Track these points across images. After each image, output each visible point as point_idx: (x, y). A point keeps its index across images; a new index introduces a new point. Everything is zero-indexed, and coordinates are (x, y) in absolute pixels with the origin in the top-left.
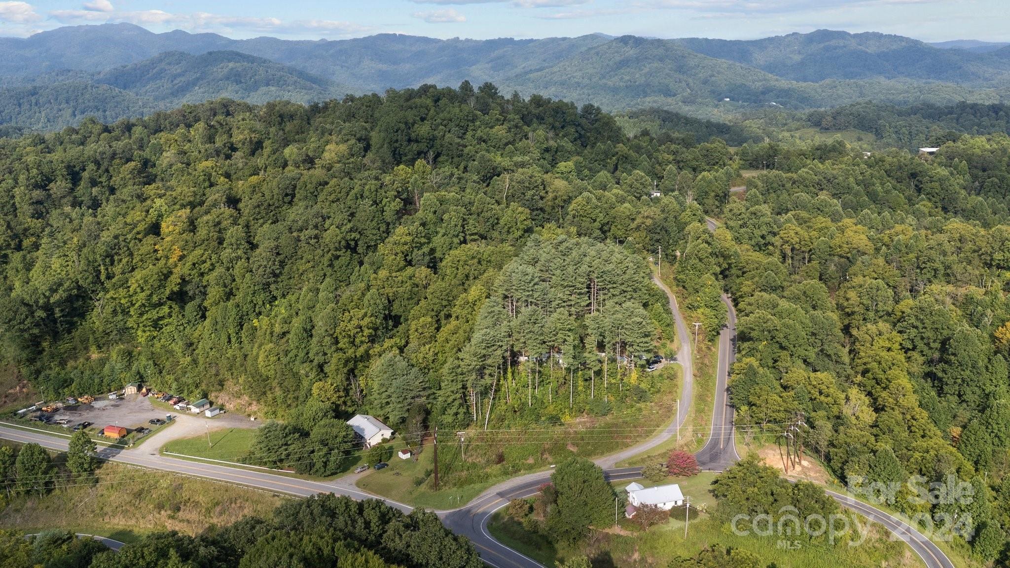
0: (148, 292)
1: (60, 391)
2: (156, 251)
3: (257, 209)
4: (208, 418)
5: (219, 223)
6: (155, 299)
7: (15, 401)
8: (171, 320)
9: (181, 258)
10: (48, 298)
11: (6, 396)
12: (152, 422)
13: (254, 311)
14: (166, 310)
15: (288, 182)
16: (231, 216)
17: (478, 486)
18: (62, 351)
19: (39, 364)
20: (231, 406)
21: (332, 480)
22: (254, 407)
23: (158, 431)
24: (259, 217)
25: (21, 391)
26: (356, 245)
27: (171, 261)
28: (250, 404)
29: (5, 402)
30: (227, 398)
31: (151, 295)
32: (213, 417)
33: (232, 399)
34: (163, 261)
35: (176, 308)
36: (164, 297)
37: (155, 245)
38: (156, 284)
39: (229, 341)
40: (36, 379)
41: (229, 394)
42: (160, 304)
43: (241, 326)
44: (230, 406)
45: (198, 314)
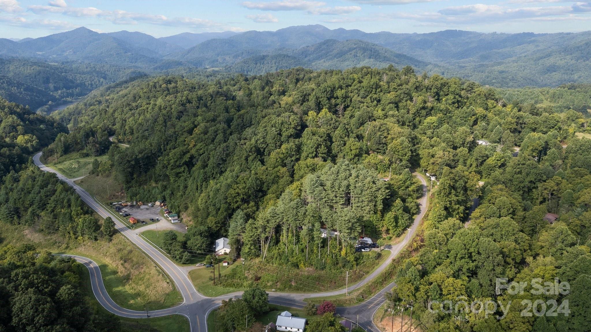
0: (176, 160)
1: (133, 198)
2: (185, 141)
4: (172, 223)
5: (216, 131)
6: (178, 163)
7: (117, 198)
8: (184, 174)
9: (195, 146)
10: (137, 156)
11: (114, 196)
12: (150, 219)
13: (212, 176)
14: (182, 169)
17: (231, 289)
18: (141, 180)
19: (131, 184)
21: (183, 266)
23: (150, 224)
25: (121, 195)
26: (264, 151)
27: (190, 146)
28: (190, 221)
29: (113, 198)
30: (185, 216)
31: (176, 161)
32: (174, 224)
34: (186, 146)
35: (187, 169)
36: (182, 163)
37: (186, 138)
38: (179, 156)
39: (197, 189)
40: (127, 190)
42: (179, 166)
44: (184, 220)
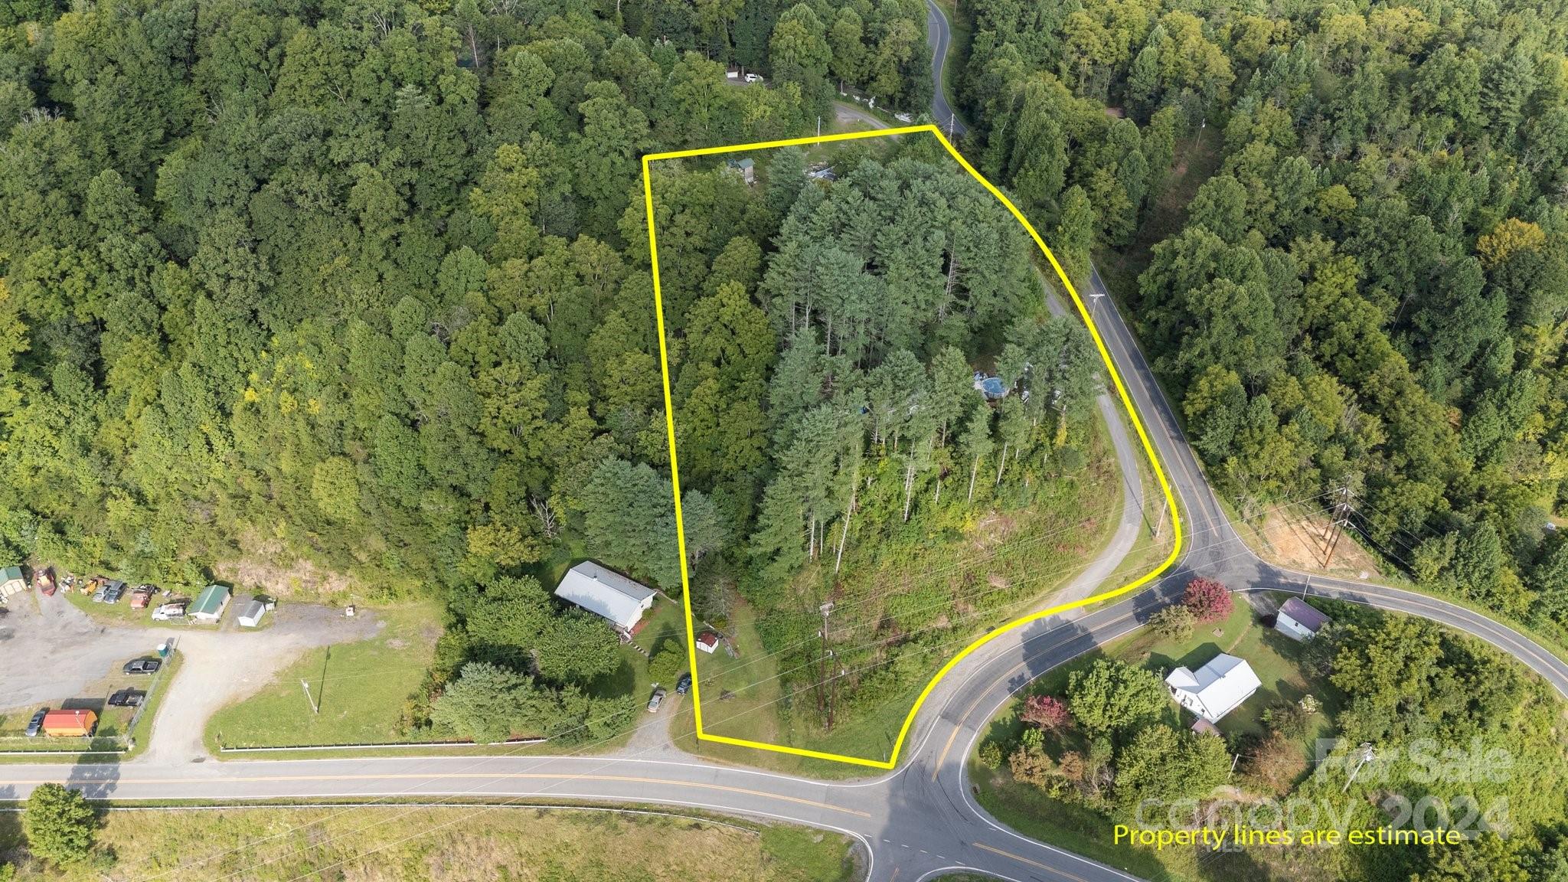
3: (122, 110)
4: (251, 631)
12: (130, 668)
15: (174, 33)
16: (73, 142)
20: (280, 587)
21: (623, 745)
22: (336, 584)
23: (161, 690)
24: (129, 126)
28: (325, 578)
30: (262, 572)
32: (260, 627)
33: (274, 570)
35: (33, 383)
41: (262, 563)
43: (227, 415)
44: (276, 587)
45: (87, 385)
